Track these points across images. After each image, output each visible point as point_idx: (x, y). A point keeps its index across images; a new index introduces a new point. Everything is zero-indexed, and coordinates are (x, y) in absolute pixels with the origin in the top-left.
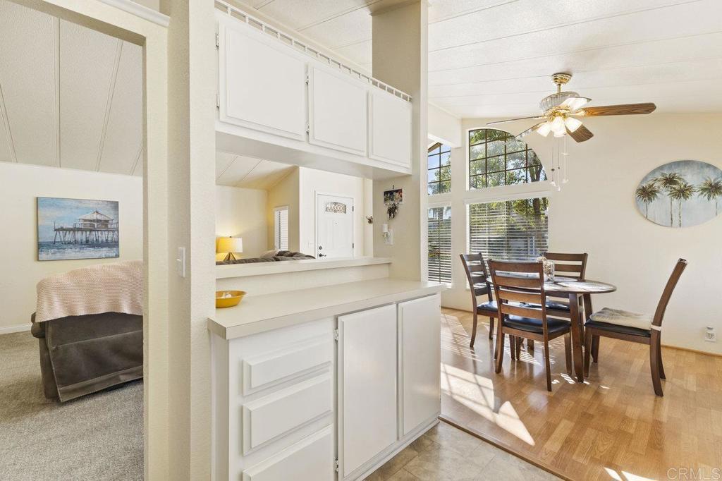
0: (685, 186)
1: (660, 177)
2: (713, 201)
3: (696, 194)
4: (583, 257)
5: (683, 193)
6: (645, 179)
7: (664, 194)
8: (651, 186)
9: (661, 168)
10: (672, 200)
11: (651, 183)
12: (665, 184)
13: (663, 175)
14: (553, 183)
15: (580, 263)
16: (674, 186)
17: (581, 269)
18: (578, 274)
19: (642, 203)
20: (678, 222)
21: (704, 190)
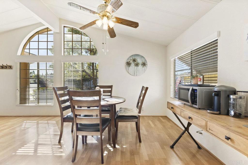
0: (138, 63)
1: (132, 59)
2: (144, 68)
3: (140, 65)
4: (111, 87)
5: (137, 65)
6: (128, 59)
7: (133, 64)
8: (130, 62)
9: (132, 56)
10: (135, 67)
11: (130, 60)
12: (133, 61)
13: (133, 58)
14: (103, 50)
15: (110, 89)
16: (135, 62)
17: (111, 92)
18: (110, 94)
19: (127, 67)
20: (136, 74)
21: (142, 64)
